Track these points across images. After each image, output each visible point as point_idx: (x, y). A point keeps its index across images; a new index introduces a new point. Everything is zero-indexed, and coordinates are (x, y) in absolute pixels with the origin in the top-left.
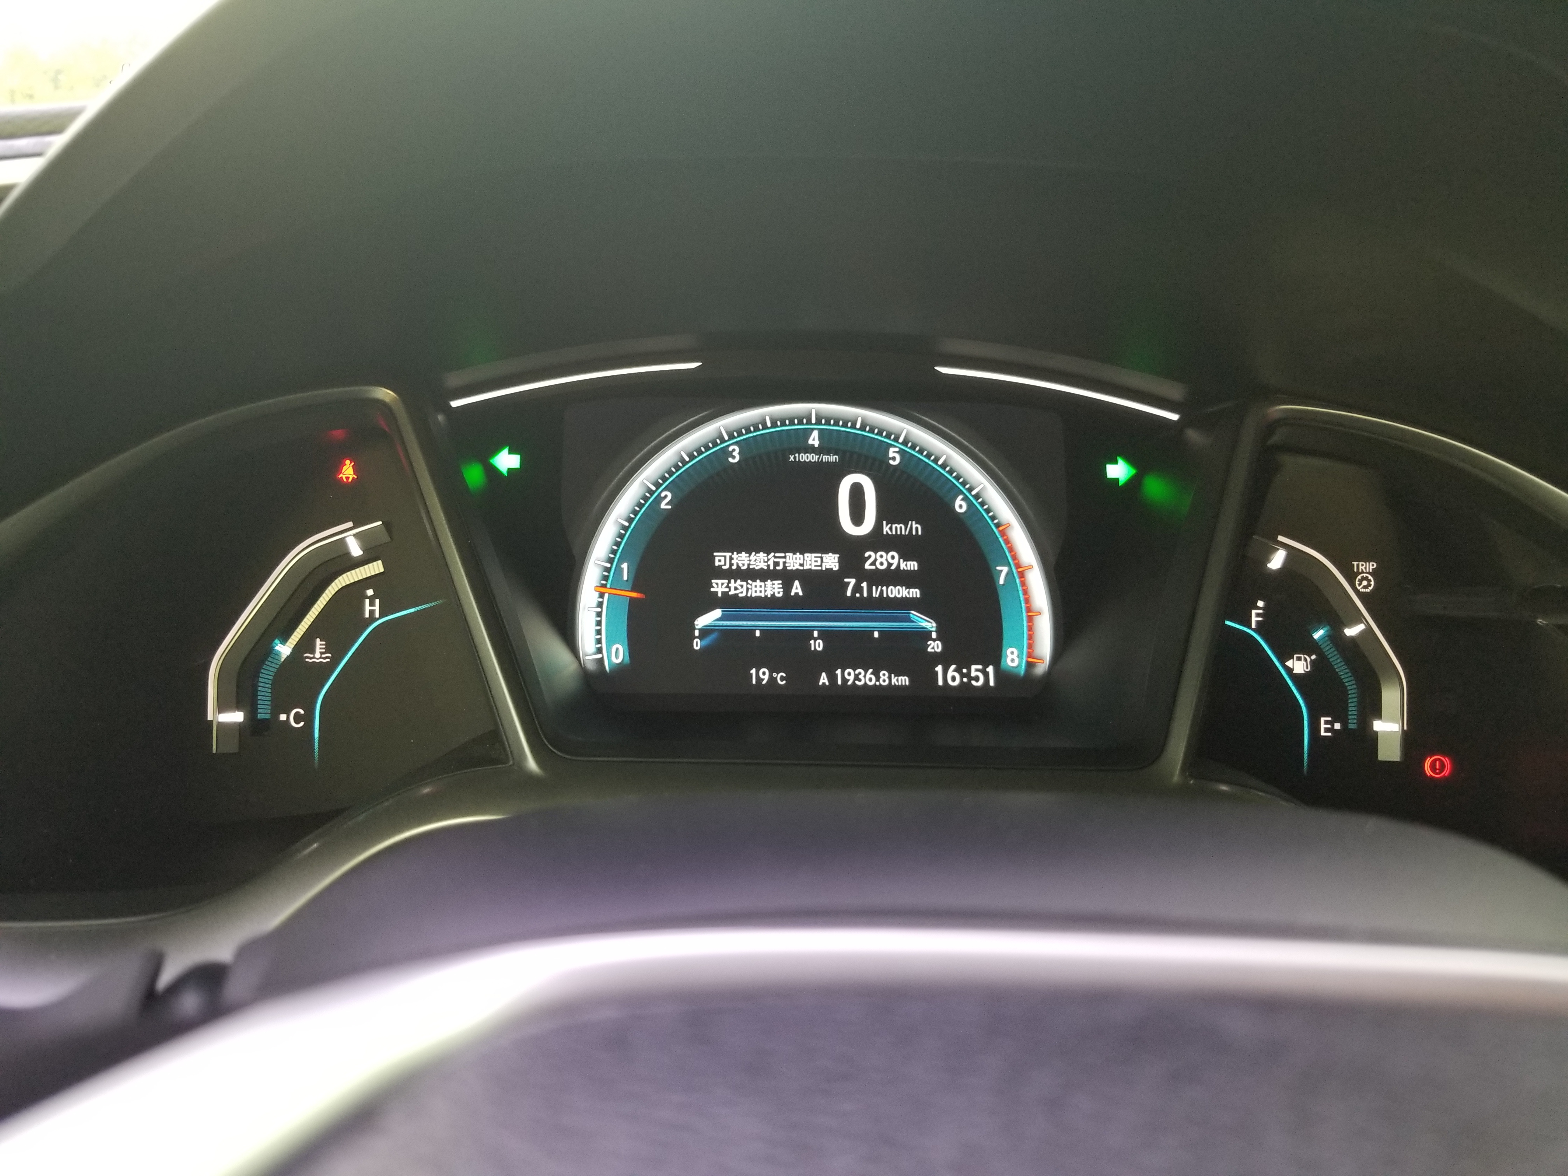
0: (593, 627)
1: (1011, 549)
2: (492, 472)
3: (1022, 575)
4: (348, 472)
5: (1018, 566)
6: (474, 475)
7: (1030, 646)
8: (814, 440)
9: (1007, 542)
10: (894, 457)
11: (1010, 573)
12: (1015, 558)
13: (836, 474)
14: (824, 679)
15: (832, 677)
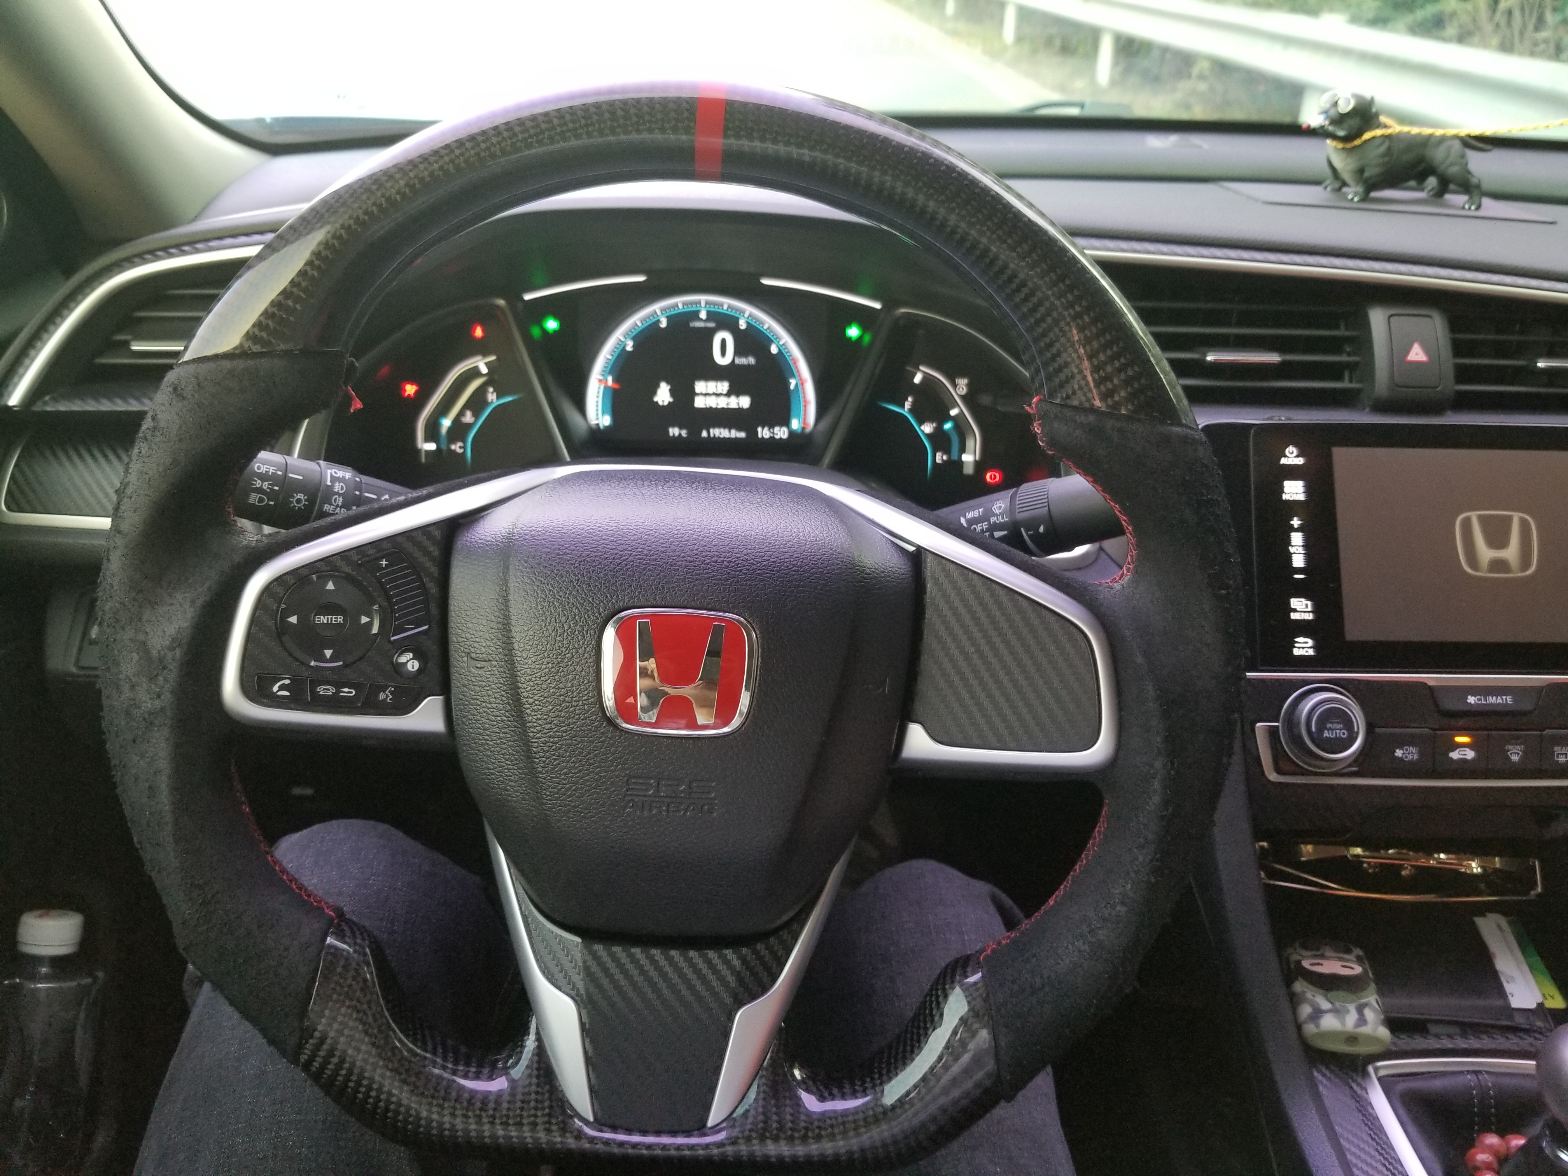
0: (595, 408)
1: (798, 371)
2: (544, 332)
3: (802, 384)
4: (479, 332)
5: (801, 379)
6: (536, 332)
7: (805, 419)
8: (703, 315)
9: (797, 368)
10: (743, 325)
11: (797, 385)
12: (800, 376)
13: (711, 333)
14: (704, 434)
15: (709, 433)
